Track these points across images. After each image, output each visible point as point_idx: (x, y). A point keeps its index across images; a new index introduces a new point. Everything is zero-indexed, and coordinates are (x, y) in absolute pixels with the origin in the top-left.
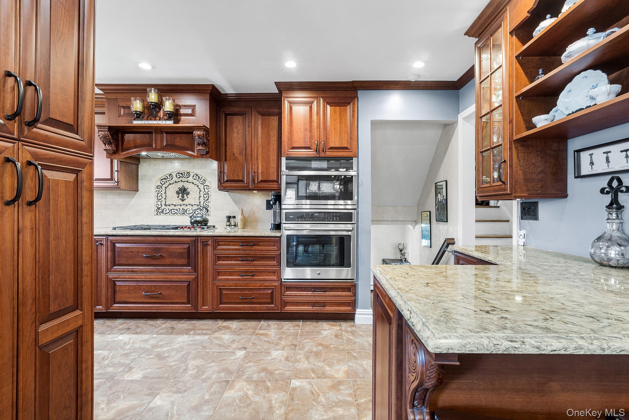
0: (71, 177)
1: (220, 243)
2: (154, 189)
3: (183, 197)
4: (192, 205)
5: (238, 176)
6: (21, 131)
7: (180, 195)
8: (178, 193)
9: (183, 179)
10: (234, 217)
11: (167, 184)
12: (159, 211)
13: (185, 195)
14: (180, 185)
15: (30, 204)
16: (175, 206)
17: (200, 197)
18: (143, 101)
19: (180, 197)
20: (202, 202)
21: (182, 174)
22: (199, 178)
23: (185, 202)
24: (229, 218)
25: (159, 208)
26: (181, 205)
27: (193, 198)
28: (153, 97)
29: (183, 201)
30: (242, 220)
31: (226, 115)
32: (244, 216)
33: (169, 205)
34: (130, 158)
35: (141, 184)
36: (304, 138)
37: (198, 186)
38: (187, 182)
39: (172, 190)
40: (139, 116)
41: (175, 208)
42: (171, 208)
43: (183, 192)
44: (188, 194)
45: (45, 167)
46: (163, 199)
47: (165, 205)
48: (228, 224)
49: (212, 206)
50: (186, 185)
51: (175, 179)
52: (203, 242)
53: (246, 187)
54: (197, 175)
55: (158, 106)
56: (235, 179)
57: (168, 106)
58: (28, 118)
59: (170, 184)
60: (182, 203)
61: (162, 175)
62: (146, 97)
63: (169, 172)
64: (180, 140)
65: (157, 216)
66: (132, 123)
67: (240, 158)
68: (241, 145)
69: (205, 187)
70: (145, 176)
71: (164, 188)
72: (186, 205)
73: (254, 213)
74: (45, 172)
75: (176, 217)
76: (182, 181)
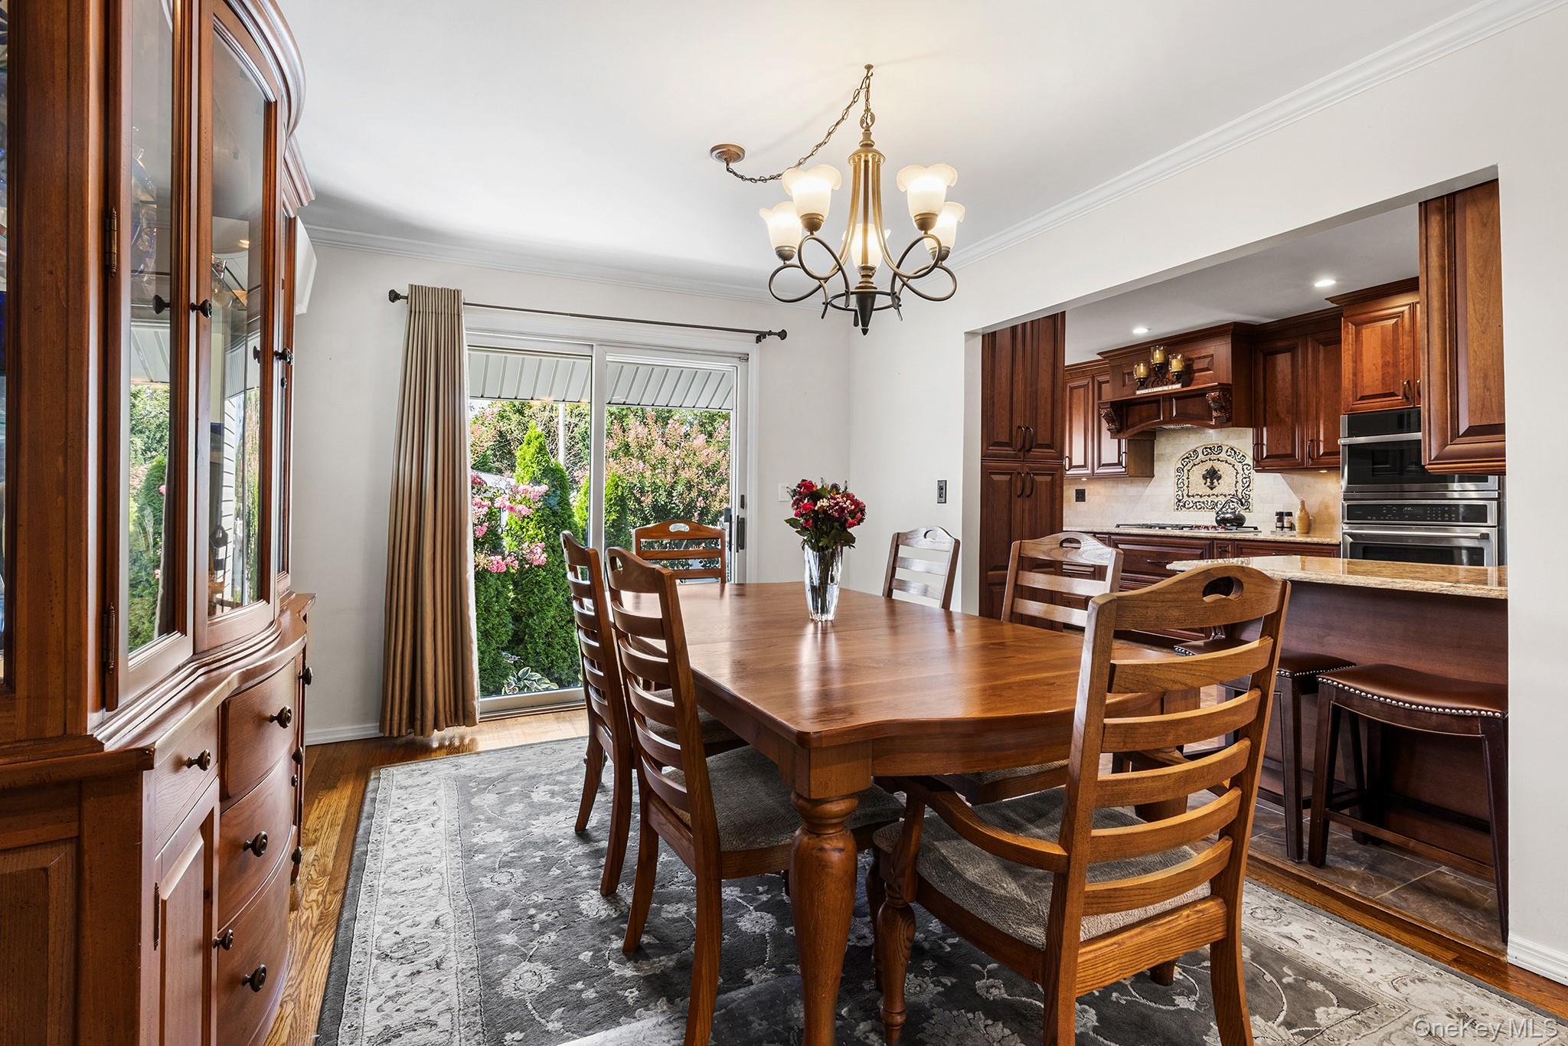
0: (1049, 478)
1: (1244, 550)
2: (1173, 473)
3: (1212, 483)
4: (1225, 496)
5: (1284, 447)
6: (1024, 455)
7: (1209, 480)
8: (1205, 477)
9: (1213, 457)
10: (1290, 514)
11: (1190, 465)
12: (1180, 504)
13: (1215, 481)
14: (1208, 465)
15: (1028, 496)
16: (1201, 496)
17: (1237, 482)
18: (1147, 363)
19: (1208, 484)
20: (1240, 491)
21: (1210, 449)
22: (1235, 453)
23: (1215, 491)
24: (1281, 516)
25: (1179, 501)
26: (1209, 496)
27: (1226, 486)
28: (1158, 356)
29: (1212, 489)
30: (1301, 519)
31: (1265, 355)
32: (1307, 514)
33: (1193, 496)
34: (1143, 433)
35: (1158, 468)
36: (1383, 379)
37: (1233, 466)
38: (1218, 460)
39: (1198, 473)
40: (1143, 383)
41: (1201, 500)
42: (1195, 500)
43: (1212, 475)
44: (1219, 478)
45: (1034, 474)
46: (1185, 487)
47: (1188, 496)
48: (1279, 524)
49: (1254, 495)
50: (1217, 465)
51: (1201, 456)
52: (1220, 548)
53: (1299, 464)
54: (1232, 449)
55: (1165, 365)
56: (1280, 453)
57: (1176, 365)
58: (1027, 448)
59: (1195, 465)
60: (1211, 492)
61: (1183, 453)
62: (1149, 356)
63: (1193, 447)
64: (1194, 407)
65: (1177, 512)
66: (1135, 393)
67: (1287, 419)
68: (1290, 399)
69: (1245, 467)
70: (1162, 455)
71: (1186, 471)
72: (1217, 496)
73: (1327, 507)
74: (1035, 477)
75: (1202, 513)
76: (1210, 460)
